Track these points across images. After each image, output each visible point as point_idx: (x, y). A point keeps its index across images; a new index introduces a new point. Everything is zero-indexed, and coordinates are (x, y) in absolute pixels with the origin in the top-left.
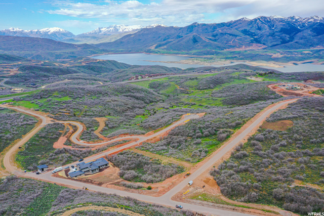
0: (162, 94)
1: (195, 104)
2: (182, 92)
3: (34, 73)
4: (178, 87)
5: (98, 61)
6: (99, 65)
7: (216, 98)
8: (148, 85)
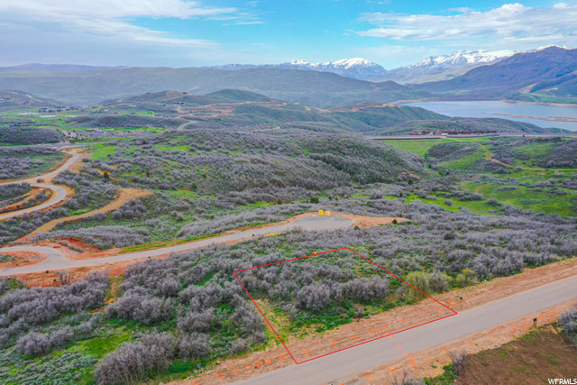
0: (436, 169)
1: (478, 199)
2: (490, 167)
3: (251, 117)
4: (489, 156)
5: (385, 105)
6: (382, 114)
7: (565, 190)
8: (429, 148)
